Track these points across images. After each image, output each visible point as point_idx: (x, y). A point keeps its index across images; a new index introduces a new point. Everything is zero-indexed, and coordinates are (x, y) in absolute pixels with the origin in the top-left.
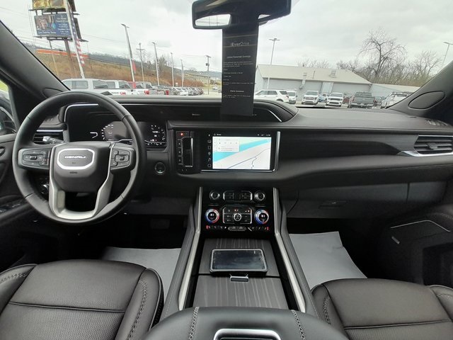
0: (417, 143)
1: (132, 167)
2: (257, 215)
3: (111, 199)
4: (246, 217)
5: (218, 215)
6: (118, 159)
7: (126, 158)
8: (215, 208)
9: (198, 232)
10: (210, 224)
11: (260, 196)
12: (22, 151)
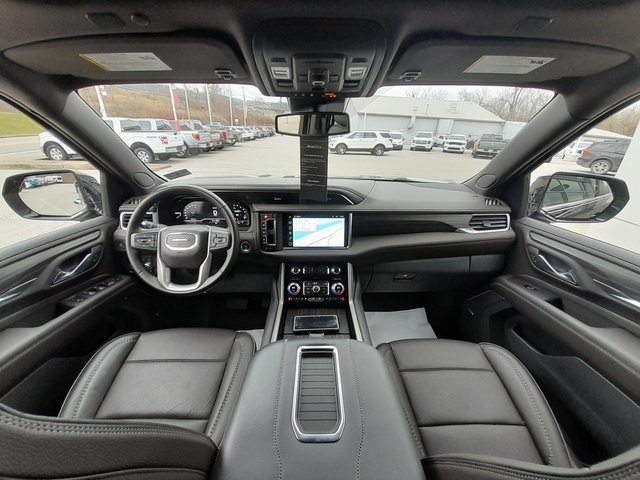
0: (471, 221)
1: (229, 247)
2: (333, 288)
3: (211, 274)
4: (324, 289)
5: (299, 288)
6: (216, 241)
7: (224, 240)
8: (296, 282)
9: (282, 302)
10: (291, 296)
11: (336, 270)
12: (133, 236)
